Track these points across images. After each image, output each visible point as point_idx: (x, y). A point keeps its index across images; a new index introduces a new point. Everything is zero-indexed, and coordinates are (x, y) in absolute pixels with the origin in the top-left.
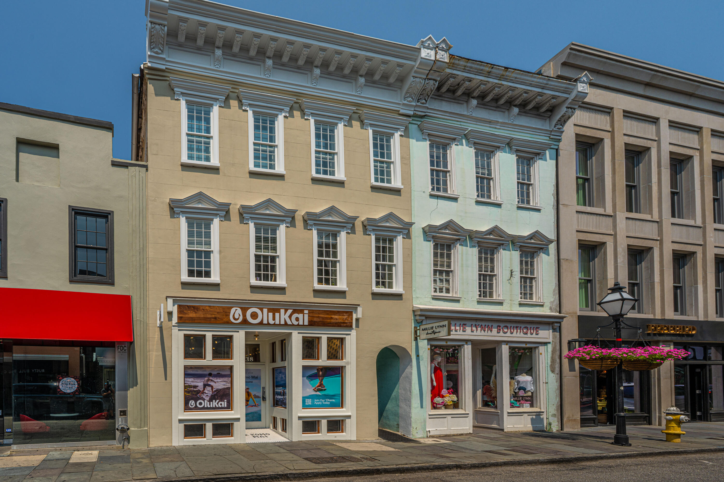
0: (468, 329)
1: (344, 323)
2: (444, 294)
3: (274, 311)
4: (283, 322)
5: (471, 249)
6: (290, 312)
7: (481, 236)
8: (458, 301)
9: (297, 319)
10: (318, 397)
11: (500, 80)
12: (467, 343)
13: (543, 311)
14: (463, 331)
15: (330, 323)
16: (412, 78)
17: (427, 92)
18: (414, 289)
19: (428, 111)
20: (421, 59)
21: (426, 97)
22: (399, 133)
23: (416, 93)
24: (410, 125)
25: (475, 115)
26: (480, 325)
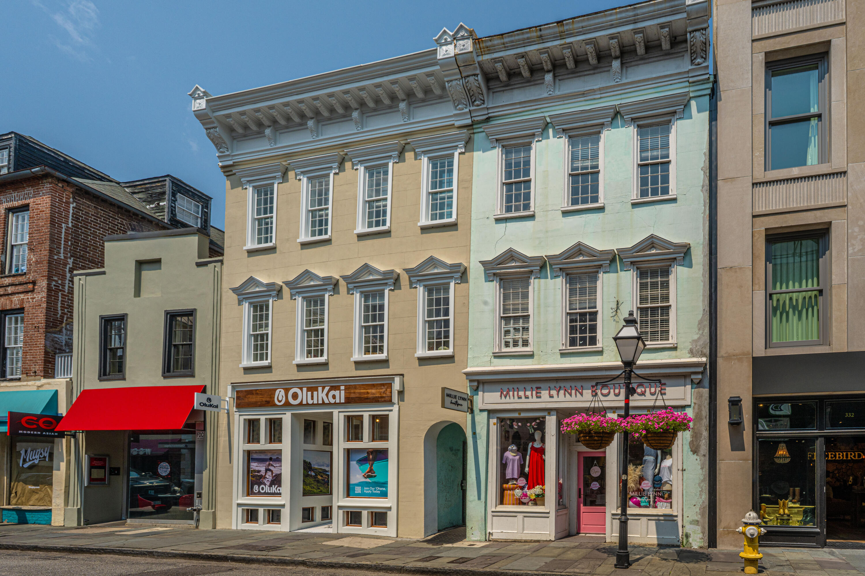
0: (545, 394)
1: (382, 397)
2: (520, 349)
3: (312, 389)
4: (320, 402)
5: (553, 280)
6: (327, 389)
7: (559, 261)
8: (531, 356)
9: (334, 397)
10: (367, 484)
11: (563, 39)
12: (549, 414)
13: (676, 357)
14: (537, 397)
15: (367, 398)
16: (446, 84)
17: (475, 91)
18: (470, 346)
19: (490, 111)
20: (439, 62)
21: (480, 97)
22: (459, 151)
23: (463, 97)
24: (475, 135)
25: (557, 93)
26: (562, 386)
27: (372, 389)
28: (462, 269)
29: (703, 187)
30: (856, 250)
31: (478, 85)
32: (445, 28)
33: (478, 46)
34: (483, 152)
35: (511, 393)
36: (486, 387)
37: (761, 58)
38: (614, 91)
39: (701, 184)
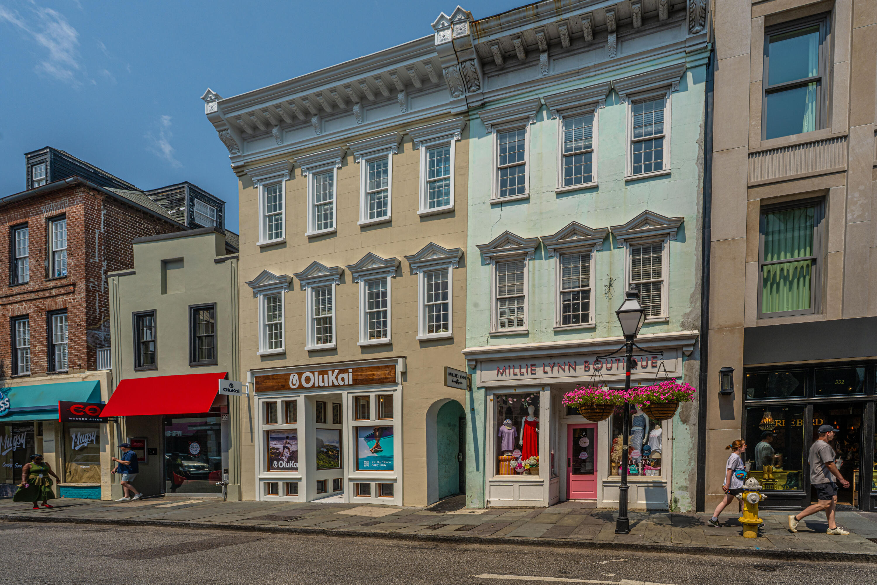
0: (539, 371)
1: (386, 378)
2: (515, 328)
4: (331, 384)
5: (547, 261)
6: (336, 372)
7: (553, 242)
8: (526, 335)
9: (343, 379)
10: (375, 459)
11: (560, 15)
12: (543, 390)
13: (668, 331)
14: (532, 374)
15: (373, 380)
16: (444, 70)
17: (471, 76)
18: (468, 328)
19: (485, 97)
20: (437, 48)
21: (476, 82)
22: (455, 138)
23: (460, 83)
24: (471, 122)
25: (552, 73)
26: (556, 363)
27: (377, 371)
28: (460, 254)
29: (698, 160)
30: (855, 216)
31: (474, 70)
32: (442, 13)
33: (475, 29)
34: (479, 138)
35: (507, 371)
36: (484, 365)
37: (760, 22)
38: (609, 67)
39: (696, 157)
